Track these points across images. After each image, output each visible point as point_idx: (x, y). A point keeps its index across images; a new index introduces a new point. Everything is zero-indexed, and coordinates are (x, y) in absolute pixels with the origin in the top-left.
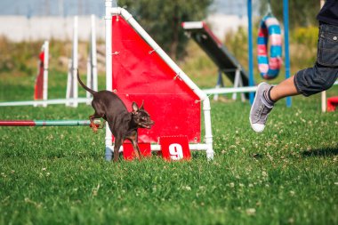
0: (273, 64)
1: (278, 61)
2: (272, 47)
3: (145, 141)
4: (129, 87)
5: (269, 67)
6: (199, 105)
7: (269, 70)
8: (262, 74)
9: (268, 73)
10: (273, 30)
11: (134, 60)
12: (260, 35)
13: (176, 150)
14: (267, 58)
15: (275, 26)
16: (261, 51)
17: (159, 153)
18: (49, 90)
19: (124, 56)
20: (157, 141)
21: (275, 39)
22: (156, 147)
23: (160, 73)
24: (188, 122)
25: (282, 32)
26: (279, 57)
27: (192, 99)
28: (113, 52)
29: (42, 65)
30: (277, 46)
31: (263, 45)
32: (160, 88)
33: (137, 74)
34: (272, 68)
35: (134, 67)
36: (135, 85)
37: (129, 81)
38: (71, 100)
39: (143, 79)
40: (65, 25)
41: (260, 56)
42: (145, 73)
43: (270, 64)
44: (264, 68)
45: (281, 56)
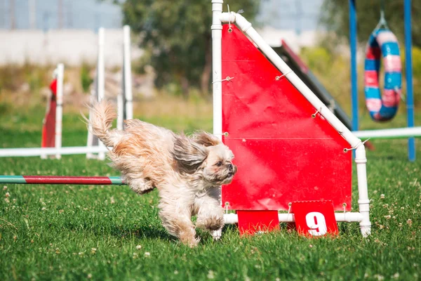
0: (388, 98)
1: (395, 94)
2: (387, 74)
3: (270, 208)
4: (246, 129)
5: (382, 102)
6: (350, 156)
7: (383, 106)
8: (371, 114)
9: (381, 111)
10: (388, 49)
11: (254, 89)
12: (369, 56)
13: (316, 222)
14: (379, 90)
15: (391, 44)
16: (370, 80)
17: (291, 225)
18: (64, 134)
19: (239, 84)
20: (286, 207)
21: (392, 62)
22: (286, 216)
23: (292, 108)
24: (333, 180)
25: (402, 52)
26: (397, 89)
27: (339, 146)
28: (224, 77)
29: (54, 98)
30: (394, 73)
31: (374, 72)
32: (293, 130)
33: (258, 111)
34: (386, 106)
35: (253, 99)
36: (255, 125)
37: (247, 120)
38: (95, 149)
39: (268, 116)
40: (46, 43)
41: (368, 87)
42: (269, 108)
43: (384, 99)
44: (374, 105)
45: (400, 88)
